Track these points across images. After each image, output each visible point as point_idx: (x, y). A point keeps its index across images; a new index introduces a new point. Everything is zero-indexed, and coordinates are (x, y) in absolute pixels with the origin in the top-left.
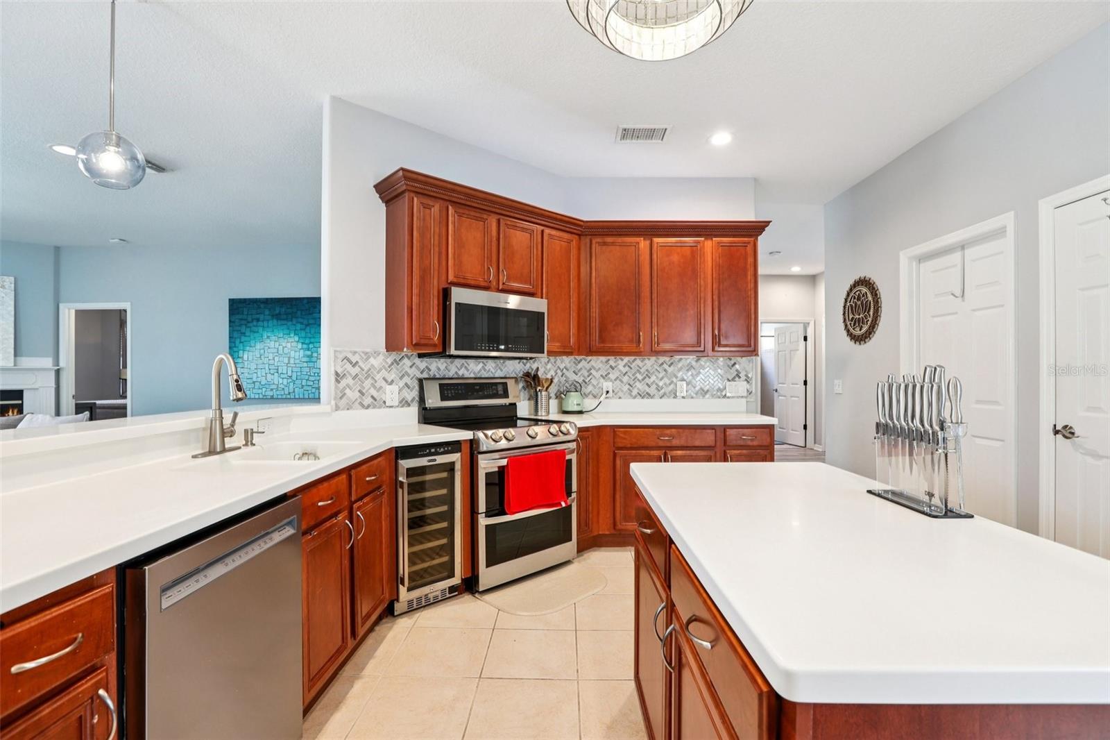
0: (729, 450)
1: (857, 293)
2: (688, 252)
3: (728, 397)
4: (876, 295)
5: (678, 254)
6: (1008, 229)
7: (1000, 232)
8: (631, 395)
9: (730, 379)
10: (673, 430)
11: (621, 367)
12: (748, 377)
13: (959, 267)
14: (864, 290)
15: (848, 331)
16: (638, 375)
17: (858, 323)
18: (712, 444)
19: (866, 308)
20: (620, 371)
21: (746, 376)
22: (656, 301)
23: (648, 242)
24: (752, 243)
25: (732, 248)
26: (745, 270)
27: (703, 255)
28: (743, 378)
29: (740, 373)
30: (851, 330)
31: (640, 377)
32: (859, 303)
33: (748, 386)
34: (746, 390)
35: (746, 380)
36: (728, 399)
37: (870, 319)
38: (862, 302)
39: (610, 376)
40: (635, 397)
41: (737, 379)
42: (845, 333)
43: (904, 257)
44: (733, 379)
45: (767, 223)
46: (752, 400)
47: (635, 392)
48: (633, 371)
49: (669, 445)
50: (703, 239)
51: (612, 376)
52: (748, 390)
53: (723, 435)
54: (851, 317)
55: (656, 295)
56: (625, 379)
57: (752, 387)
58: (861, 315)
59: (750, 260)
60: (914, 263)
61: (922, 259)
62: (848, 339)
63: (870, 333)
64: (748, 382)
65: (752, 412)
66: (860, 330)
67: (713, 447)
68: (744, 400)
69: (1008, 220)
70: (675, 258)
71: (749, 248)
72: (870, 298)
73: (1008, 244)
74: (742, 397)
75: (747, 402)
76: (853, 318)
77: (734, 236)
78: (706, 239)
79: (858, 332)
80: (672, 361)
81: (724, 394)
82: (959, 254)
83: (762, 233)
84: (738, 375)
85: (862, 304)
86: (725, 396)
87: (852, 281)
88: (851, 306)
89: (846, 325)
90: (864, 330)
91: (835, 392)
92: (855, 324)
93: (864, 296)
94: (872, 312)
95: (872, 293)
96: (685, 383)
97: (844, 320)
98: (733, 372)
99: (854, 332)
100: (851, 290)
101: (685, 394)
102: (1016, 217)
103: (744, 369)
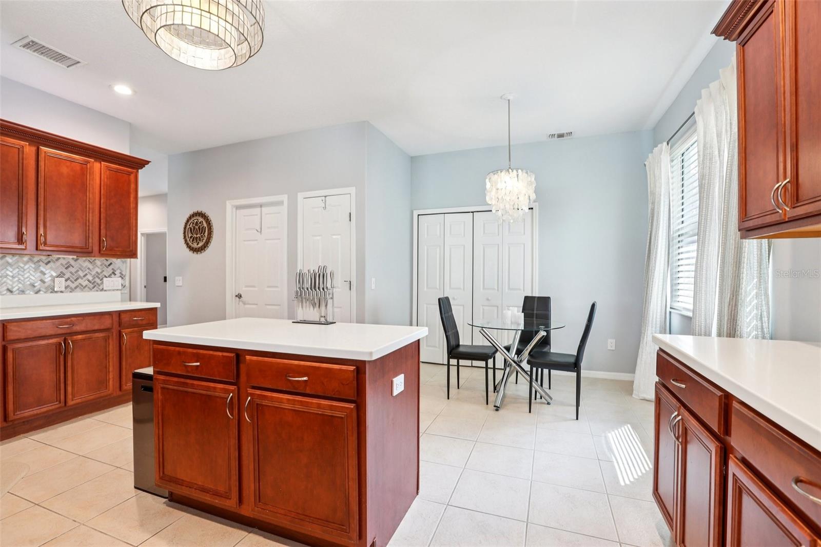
0: (123, 329)
1: (195, 221)
2: (78, 167)
3: (105, 291)
4: (210, 224)
5: (67, 167)
6: (284, 202)
7: (280, 203)
9: (107, 276)
10: (73, 319)
12: (122, 275)
13: (259, 216)
14: (201, 219)
15: (187, 244)
17: (195, 239)
18: (109, 326)
19: (202, 230)
21: (121, 273)
22: (42, 204)
23: (34, 149)
24: (134, 174)
25: (118, 174)
26: (129, 193)
27: (92, 174)
28: (118, 275)
29: (116, 271)
30: (190, 244)
32: (197, 227)
33: (123, 282)
34: (120, 285)
35: (121, 276)
36: (105, 292)
37: (205, 239)
38: (199, 227)
41: (113, 275)
42: (185, 246)
43: (229, 205)
44: (110, 276)
45: (147, 162)
46: (126, 292)
49: (69, 331)
50: (93, 160)
52: (122, 285)
53: (118, 318)
54: (190, 236)
55: (42, 199)
57: (125, 282)
58: (198, 236)
59: (133, 186)
60: (234, 209)
61: (238, 207)
62: (188, 250)
63: (205, 247)
64: (122, 278)
65: (125, 301)
66: (197, 245)
67: (111, 329)
68: (119, 292)
69: (284, 198)
70: (65, 170)
71: (132, 176)
72: (205, 225)
73: (284, 209)
74: (117, 290)
75: (121, 293)
76: (191, 237)
77: (119, 165)
78: (95, 161)
79: (195, 245)
80: (49, 260)
81: (101, 287)
82: (259, 209)
83: (142, 168)
84: (114, 273)
85: (199, 228)
86: (102, 290)
87: (191, 212)
88: (191, 228)
89: (186, 241)
90: (201, 244)
91: (176, 285)
92: (193, 241)
93: (200, 223)
94: (206, 234)
95: (207, 222)
96: (63, 279)
97: (185, 237)
98: (110, 270)
99: (192, 246)
100: (190, 218)
101: (63, 289)
102: (288, 198)
103: (119, 268)
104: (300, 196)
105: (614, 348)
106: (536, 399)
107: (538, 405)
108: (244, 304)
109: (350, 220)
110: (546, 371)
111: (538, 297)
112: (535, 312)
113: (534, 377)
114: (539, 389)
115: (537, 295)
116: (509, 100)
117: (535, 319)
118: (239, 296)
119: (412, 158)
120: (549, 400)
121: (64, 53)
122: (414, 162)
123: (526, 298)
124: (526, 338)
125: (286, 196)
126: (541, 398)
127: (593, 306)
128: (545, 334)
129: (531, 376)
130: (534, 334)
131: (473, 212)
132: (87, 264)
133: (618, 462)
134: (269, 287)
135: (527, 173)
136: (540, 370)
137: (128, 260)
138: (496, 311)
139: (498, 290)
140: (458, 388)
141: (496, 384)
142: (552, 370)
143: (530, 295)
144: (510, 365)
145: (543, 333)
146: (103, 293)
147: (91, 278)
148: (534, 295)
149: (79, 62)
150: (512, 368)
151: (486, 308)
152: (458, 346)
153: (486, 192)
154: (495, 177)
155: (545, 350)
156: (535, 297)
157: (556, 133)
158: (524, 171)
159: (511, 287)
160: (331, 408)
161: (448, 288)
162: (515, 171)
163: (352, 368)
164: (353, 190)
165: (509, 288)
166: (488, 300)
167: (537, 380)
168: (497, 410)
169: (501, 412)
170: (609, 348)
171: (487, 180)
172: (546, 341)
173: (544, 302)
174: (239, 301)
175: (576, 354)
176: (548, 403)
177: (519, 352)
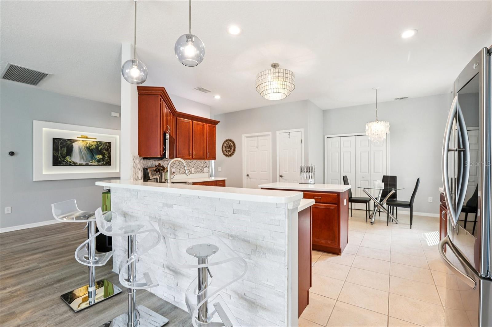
1: (228, 143)
2: (201, 126)
7: (269, 135)
8: (180, 173)
11: (177, 163)
13: (258, 140)
14: (230, 142)
16: (182, 166)
19: (231, 147)
20: (177, 165)
21: (208, 166)
22: (194, 142)
23: (192, 122)
24: (215, 127)
25: (211, 127)
26: (214, 135)
27: (205, 128)
28: (207, 167)
31: (182, 167)
32: (228, 146)
33: (208, 169)
34: (208, 171)
37: (232, 151)
39: (174, 166)
40: (181, 174)
42: (223, 154)
43: (244, 136)
45: (219, 122)
47: (181, 172)
48: (180, 165)
50: (205, 124)
51: (174, 167)
55: (194, 140)
56: (178, 167)
58: (229, 149)
60: (245, 138)
61: (248, 137)
62: (224, 156)
63: (232, 154)
68: (207, 174)
69: (270, 133)
70: (198, 129)
73: (270, 137)
76: (225, 150)
77: (211, 124)
79: (227, 154)
80: (191, 161)
82: (257, 138)
83: (217, 124)
84: (206, 166)
85: (229, 146)
86: (203, 173)
87: (225, 139)
88: (225, 146)
89: (223, 152)
90: (230, 153)
91: (219, 170)
92: (226, 152)
93: (230, 144)
94: (233, 149)
95: (233, 144)
96: (194, 169)
97: (222, 150)
98: (205, 165)
99: (226, 154)
100: (225, 142)
101: (194, 172)
102: (272, 133)
103: (208, 164)
104: (278, 132)
105: (432, 201)
106: (390, 221)
107: (391, 224)
108: (250, 179)
109: (301, 143)
110: (395, 208)
111: (390, 176)
112: (389, 183)
113: (389, 211)
114: (392, 216)
115: (389, 175)
116: (376, 90)
117: (389, 186)
118: (248, 176)
119: (323, 111)
120: (397, 222)
121: (207, 89)
122: (325, 112)
123: (384, 177)
124: (384, 194)
125: (271, 132)
126: (393, 221)
127: (418, 179)
128: (395, 192)
129: (388, 211)
130: (388, 192)
131: (355, 136)
132: (199, 163)
133: (428, 241)
134: (262, 171)
135: (385, 122)
136: (392, 207)
137: (210, 161)
138: (367, 183)
139: (368, 173)
140: (351, 216)
141: (370, 215)
142: (398, 208)
143: (385, 175)
144: (377, 206)
145: (393, 191)
146: (203, 174)
147: (200, 168)
148: (388, 175)
149: (210, 91)
150: (379, 207)
151: (361, 181)
152: (351, 197)
153: (366, 130)
154: (370, 124)
155: (395, 200)
156: (388, 176)
157: (399, 97)
158: (384, 121)
159: (375, 171)
160: (329, 206)
161: (343, 171)
162: (380, 122)
163: (336, 194)
164: (302, 130)
165: (374, 172)
166: (363, 177)
167: (390, 212)
168: (372, 224)
169: (374, 225)
170: (429, 201)
171: (366, 125)
172: (394, 196)
173: (394, 178)
174: (248, 178)
175: (409, 201)
176: (396, 223)
177: (381, 200)
